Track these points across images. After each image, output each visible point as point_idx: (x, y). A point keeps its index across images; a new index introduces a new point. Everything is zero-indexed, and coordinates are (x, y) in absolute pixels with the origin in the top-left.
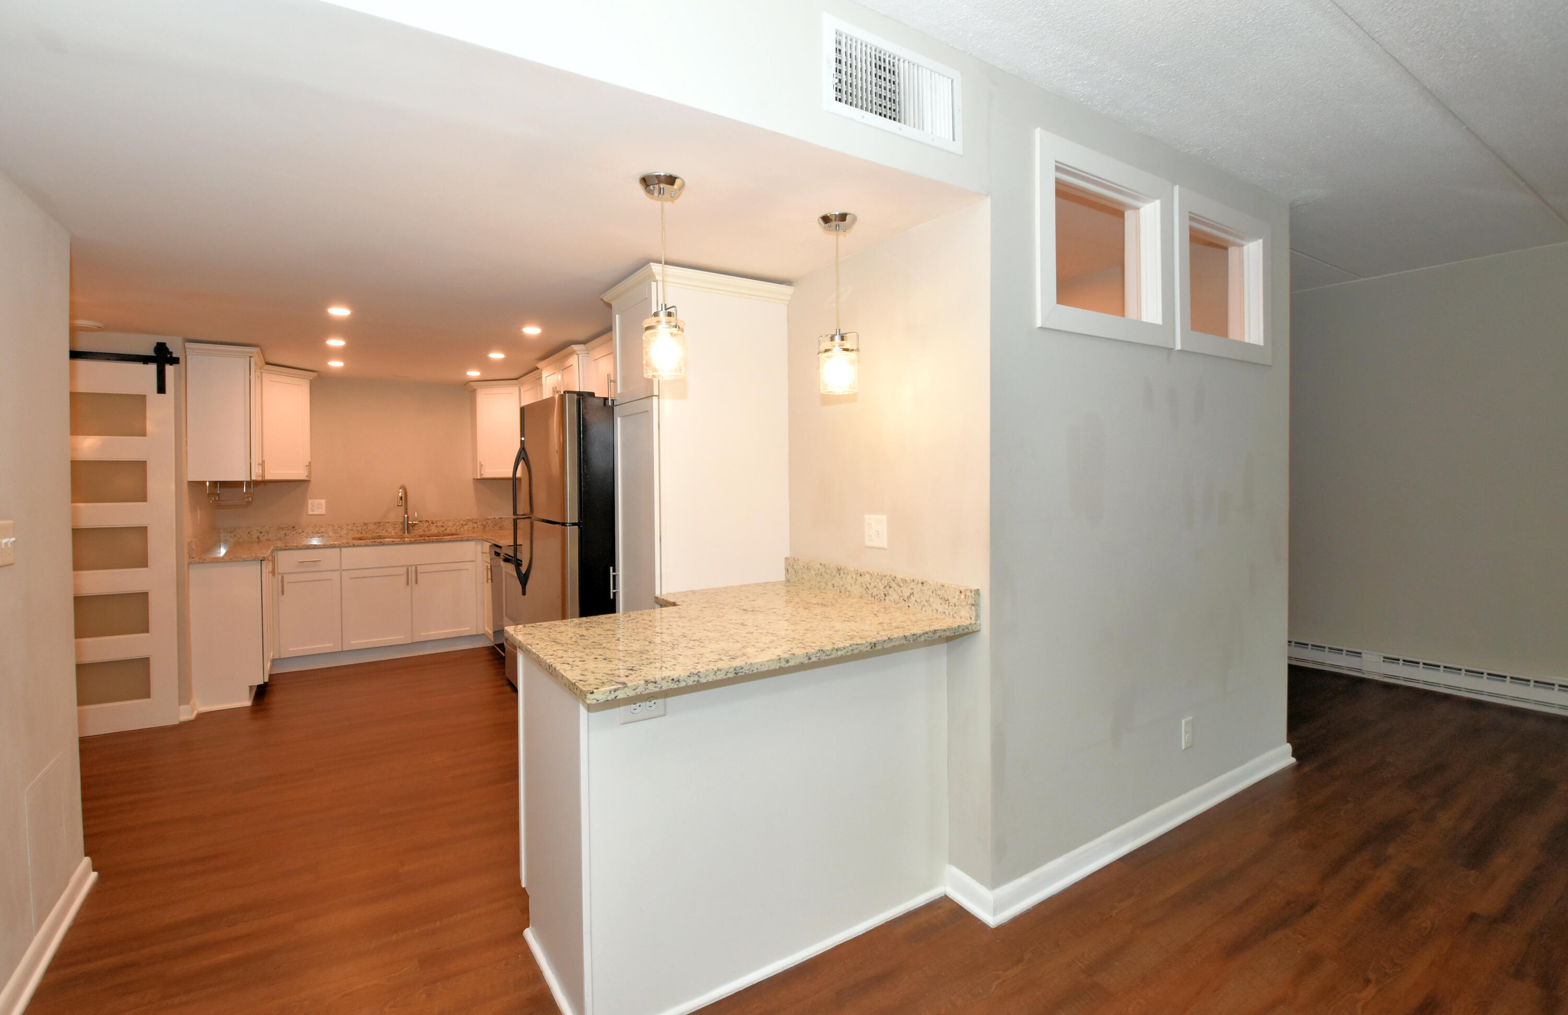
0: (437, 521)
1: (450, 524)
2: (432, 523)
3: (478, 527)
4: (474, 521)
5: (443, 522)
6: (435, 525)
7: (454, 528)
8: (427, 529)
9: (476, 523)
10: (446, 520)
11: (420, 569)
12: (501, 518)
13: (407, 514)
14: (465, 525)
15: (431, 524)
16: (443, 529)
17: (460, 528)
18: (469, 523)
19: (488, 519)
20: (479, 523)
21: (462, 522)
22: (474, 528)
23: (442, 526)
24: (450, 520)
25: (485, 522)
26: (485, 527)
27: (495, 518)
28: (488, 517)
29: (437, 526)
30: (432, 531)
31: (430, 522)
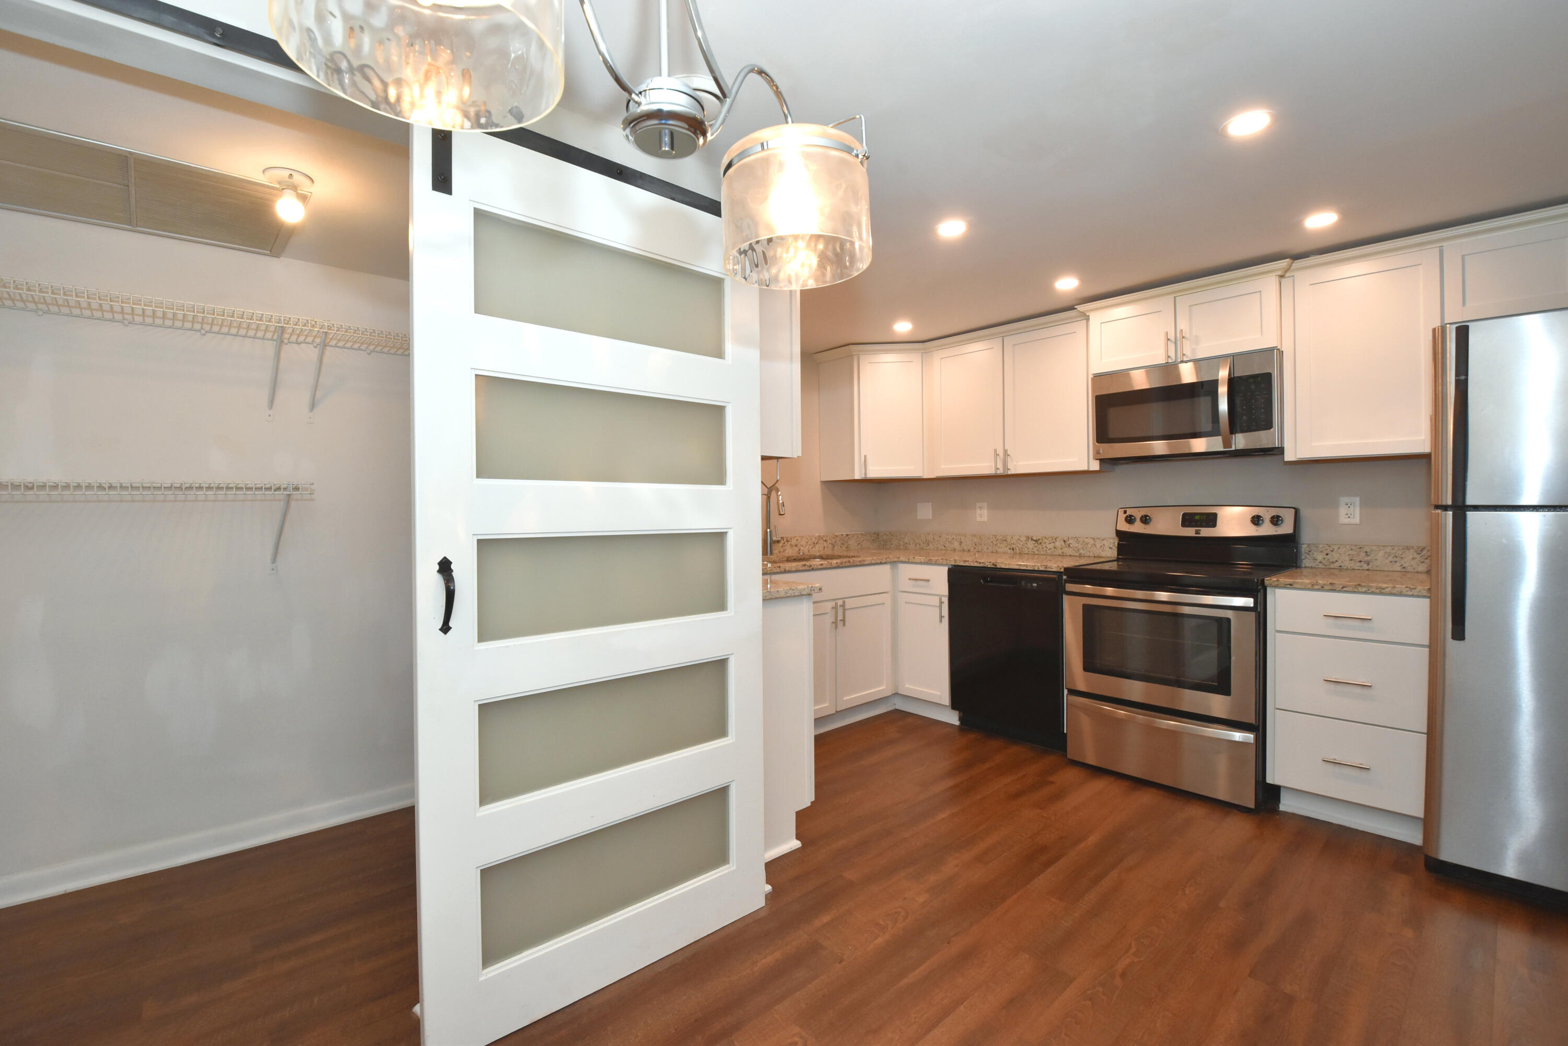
0: (791, 539)
1: (803, 543)
2: (787, 541)
3: (827, 547)
4: (824, 539)
5: (797, 540)
6: (789, 543)
7: (807, 547)
8: (782, 550)
9: (826, 541)
10: (800, 537)
11: (849, 603)
12: (847, 535)
13: (769, 528)
14: (817, 543)
15: (786, 543)
16: (796, 549)
17: (812, 548)
18: (820, 542)
19: (837, 536)
20: (829, 541)
21: (814, 539)
22: (824, 547)
23: (796, 546)
24: (803, 537)
25: (834, 540)
26: (834, 547)
27: (842, 535)
28: (836, 534)
29: (791, 545)
30: (787, 551)
31: (785, 539)
